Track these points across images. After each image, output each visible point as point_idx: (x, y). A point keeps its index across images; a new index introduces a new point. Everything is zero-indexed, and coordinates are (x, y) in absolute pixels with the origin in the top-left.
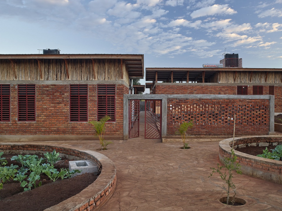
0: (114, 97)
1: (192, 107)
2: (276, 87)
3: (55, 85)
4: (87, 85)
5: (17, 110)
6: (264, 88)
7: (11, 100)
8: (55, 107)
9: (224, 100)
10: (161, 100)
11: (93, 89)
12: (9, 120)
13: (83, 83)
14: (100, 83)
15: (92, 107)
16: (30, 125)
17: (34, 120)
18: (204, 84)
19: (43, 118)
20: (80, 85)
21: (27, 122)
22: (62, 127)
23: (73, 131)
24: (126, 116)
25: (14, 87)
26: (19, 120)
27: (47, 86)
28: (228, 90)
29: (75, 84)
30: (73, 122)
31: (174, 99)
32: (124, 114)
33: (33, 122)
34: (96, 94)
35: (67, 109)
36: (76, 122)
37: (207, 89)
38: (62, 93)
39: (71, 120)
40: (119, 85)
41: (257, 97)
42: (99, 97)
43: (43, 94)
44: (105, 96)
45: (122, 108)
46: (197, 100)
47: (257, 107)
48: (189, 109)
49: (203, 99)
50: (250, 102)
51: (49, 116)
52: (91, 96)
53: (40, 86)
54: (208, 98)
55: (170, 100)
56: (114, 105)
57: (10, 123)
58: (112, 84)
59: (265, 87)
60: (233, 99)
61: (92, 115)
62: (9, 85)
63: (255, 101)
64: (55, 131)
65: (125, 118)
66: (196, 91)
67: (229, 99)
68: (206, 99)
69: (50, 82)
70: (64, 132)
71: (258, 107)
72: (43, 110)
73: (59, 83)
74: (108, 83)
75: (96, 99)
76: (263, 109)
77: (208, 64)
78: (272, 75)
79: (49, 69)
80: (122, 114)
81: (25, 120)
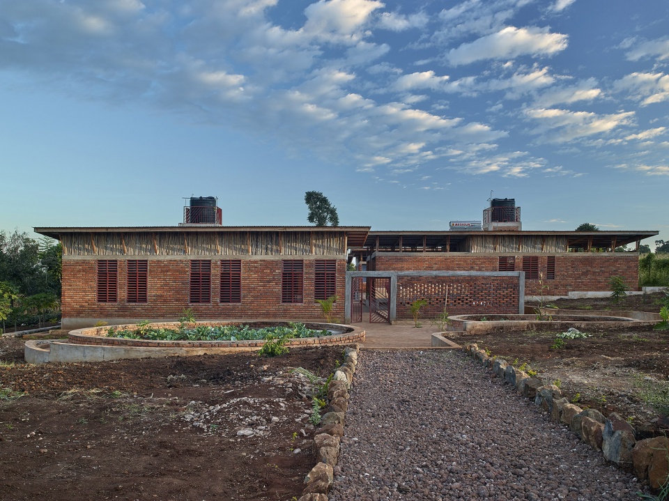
0: (334, 274)
1: (426, 286)
2: (559, 258)
3: (264, 261)
4: (302, 261)
5: (219, 290)
6: (540, 260)
7: (212, 277)
8: (264, 286)
9: (464, 277)
10: (390, 278)
11: (310, 265)
12: (209, 302)
13: (298, 259)
14: (318, 259)
15: (308, 286)
16: (234, 308)
17: (239, 302)
18: (449, 254)
19: (249, 299)
20: (294, 260)
21: (230, 304)
22: (272, 309)
23: (285, 313)
24: (348, 296)
25: (216, 263)
26: (221, 302)
27: (256, 262)
28: (485, 262)
29: (289, 259)
30: (285, 304)
31: (405, 276)
32: (346, 294)
33: (238, 304)
34: (313, 270)
35: (278, 289)
36: (289, 304)
37: (453, 261)
38: (272, 270)
39: (283, 302)
40: (340, 261)
41: (504, 273)
42: (316, 274)
43: (250, 270)
44: (324, 274)
45: (344, 287)
46: (433, 278)
47: (504, 286)
48: (423, 288)
49: (439, 277)
50: (496, 280)
51: (257, 296)
52: (307, 273)
53: (247, 262)
54: (446, 275)
55: (400, 278)
56: (334, 284)
57: (210, 305)
58: (332, 259)
59: (542, 258)
60: (475, 276)
61: (308, 295)
62: (210, 261)
63: (502, 279)
64: (264, 314)
65: (346, 299)
66: (436, 264)
67: (470, 276)
68: (443, 277)
69: (258, 257)
70: (275, 316)
71: (506, 286)
72: (250, 290)
73: (270, 257)
74: (327, 259)
75: (313, 276)
76: (511, 288)
77: (457, 222)
78: (553, 240)
79: (257, 241)
80: (344, 294)
81: (229, 302)
